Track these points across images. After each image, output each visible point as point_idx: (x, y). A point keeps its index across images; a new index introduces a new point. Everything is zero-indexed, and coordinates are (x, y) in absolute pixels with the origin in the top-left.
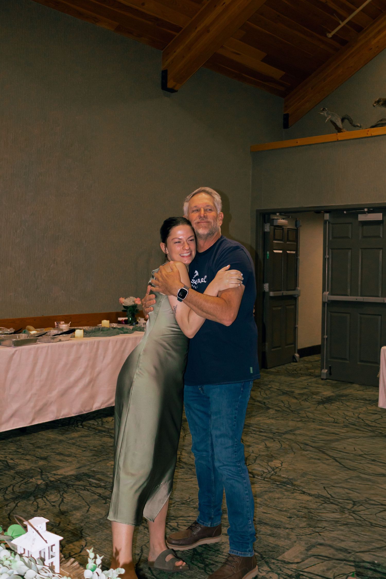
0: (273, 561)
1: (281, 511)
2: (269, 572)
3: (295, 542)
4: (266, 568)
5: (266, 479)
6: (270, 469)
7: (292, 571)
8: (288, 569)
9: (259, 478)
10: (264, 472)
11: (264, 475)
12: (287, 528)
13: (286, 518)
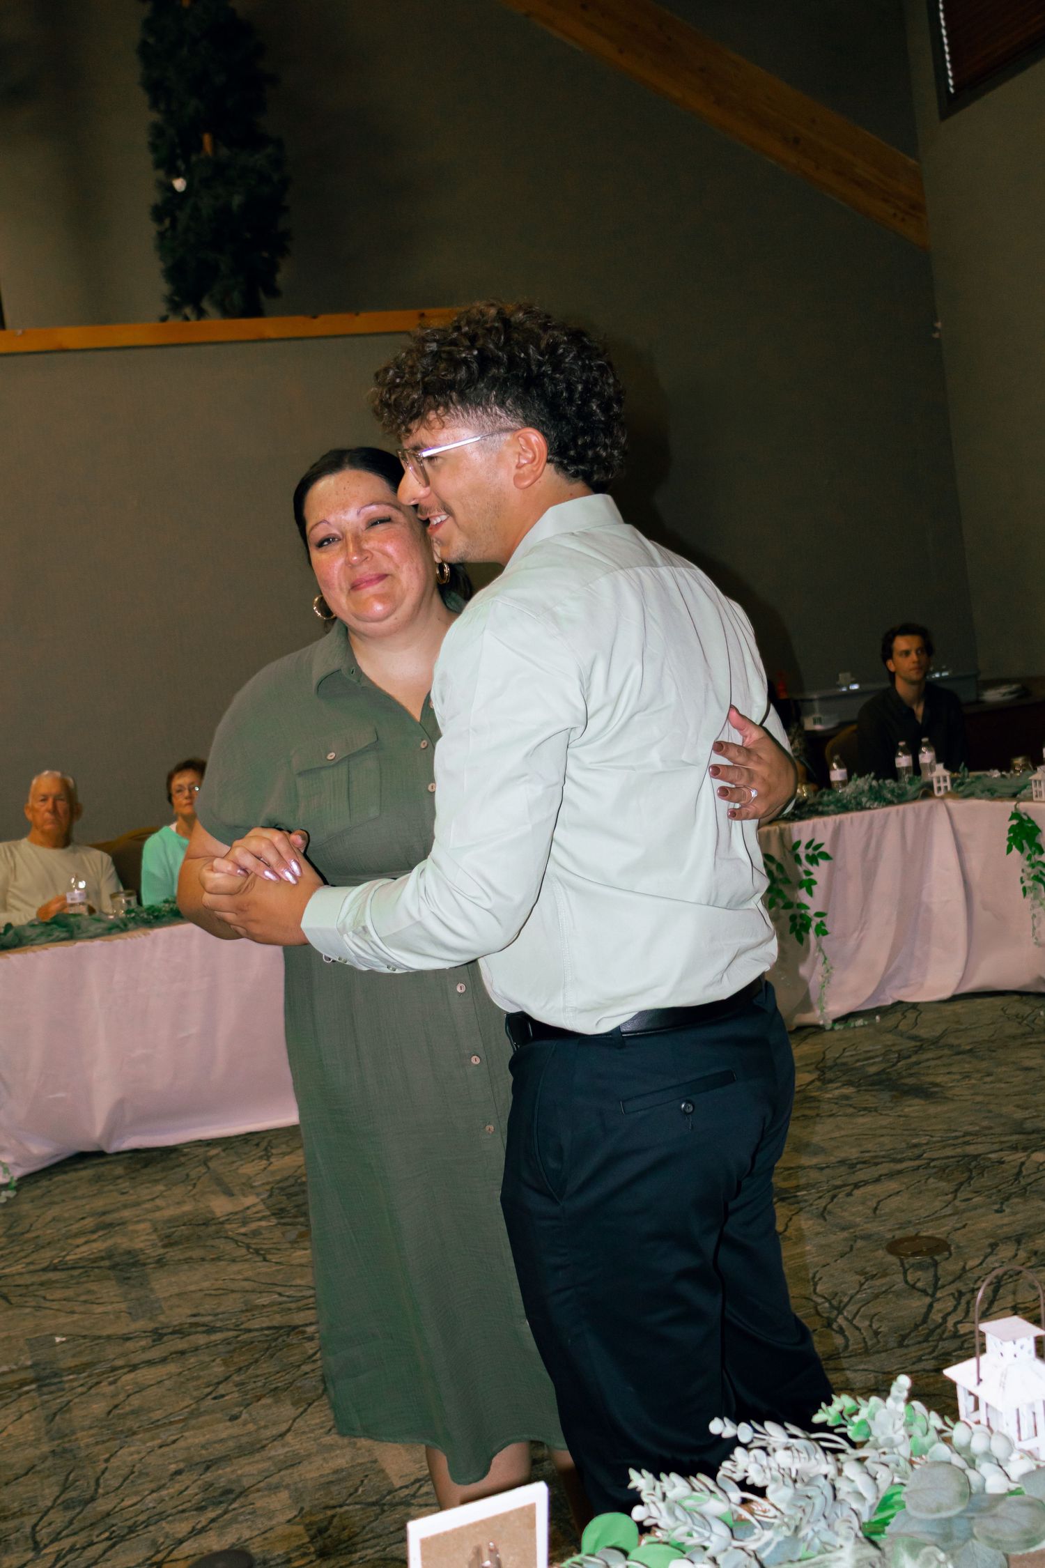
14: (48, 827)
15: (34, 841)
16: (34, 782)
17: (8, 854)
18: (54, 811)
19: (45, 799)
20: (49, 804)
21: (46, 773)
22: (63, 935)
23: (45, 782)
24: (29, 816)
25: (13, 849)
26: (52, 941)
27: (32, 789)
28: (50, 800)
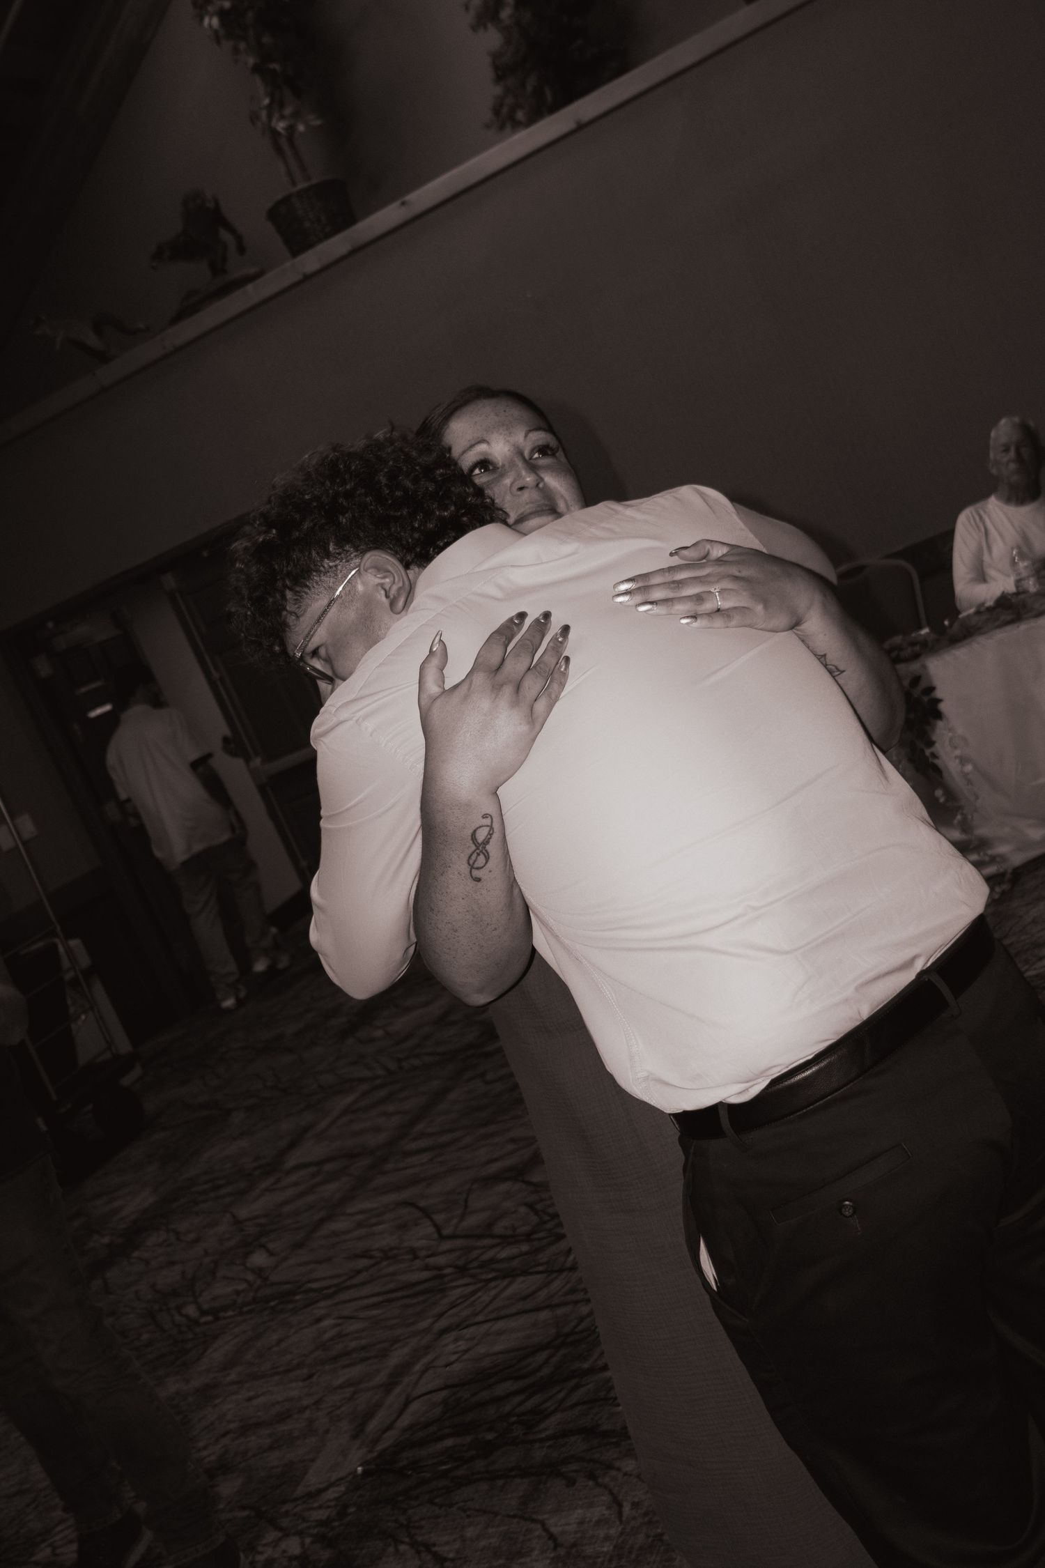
0: (285, 1508)
1: (288, 1371)
2: (280, 1539)
3: (327, 1432)
4: (272, 1535)
5: (245, 1309)
6: (250, 1277)
7: (329, 1507)
8: (320, 1507)
9: (230, 1313)
10: (238, 1293)
11: (240, 1300)
12: (306, 1408)
13: (301, 1384)
14: (1015, 478)
15: (999, 498)
16: (993, 434)
17: (977, 518)
18: (1019, 459)
19: (1007, 450)
20: (1012, 454)
21: (1003, 421)
22: (1009, 618)
23: (1003, 431)
24: (994, 471)
25: (982, 513)
26: (999, 627)
27: (992, 443)
28: (1013, 449)
